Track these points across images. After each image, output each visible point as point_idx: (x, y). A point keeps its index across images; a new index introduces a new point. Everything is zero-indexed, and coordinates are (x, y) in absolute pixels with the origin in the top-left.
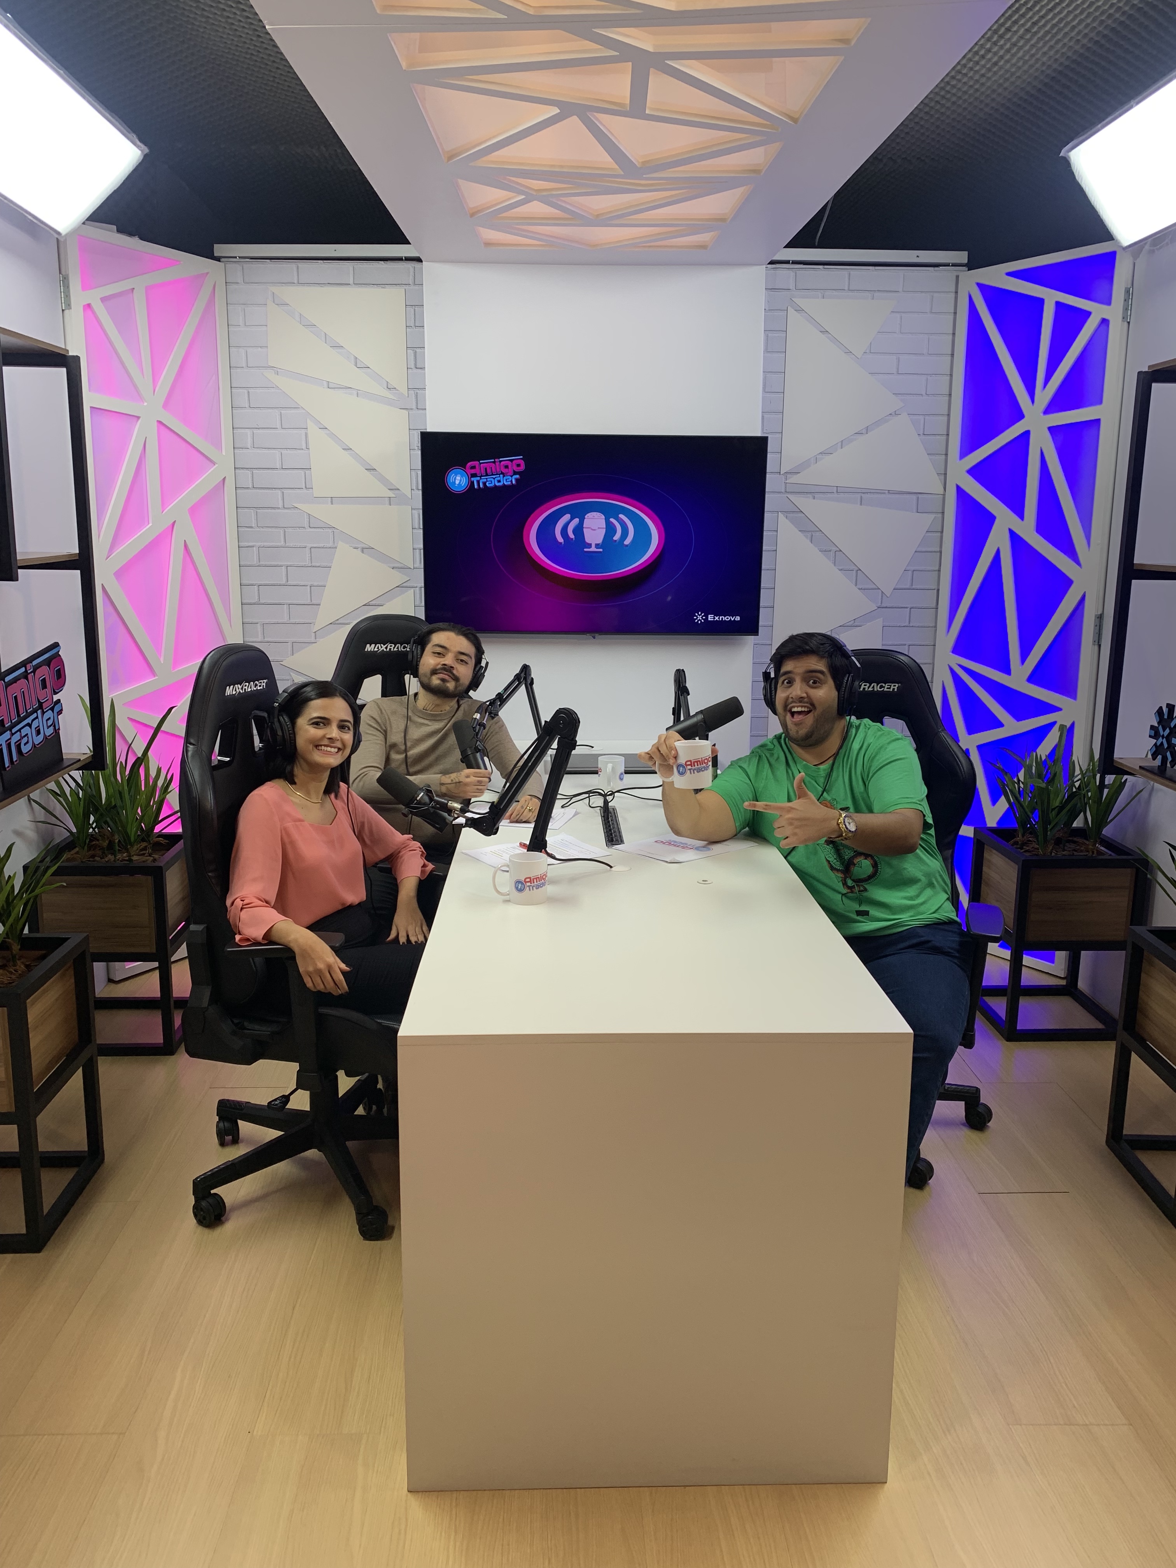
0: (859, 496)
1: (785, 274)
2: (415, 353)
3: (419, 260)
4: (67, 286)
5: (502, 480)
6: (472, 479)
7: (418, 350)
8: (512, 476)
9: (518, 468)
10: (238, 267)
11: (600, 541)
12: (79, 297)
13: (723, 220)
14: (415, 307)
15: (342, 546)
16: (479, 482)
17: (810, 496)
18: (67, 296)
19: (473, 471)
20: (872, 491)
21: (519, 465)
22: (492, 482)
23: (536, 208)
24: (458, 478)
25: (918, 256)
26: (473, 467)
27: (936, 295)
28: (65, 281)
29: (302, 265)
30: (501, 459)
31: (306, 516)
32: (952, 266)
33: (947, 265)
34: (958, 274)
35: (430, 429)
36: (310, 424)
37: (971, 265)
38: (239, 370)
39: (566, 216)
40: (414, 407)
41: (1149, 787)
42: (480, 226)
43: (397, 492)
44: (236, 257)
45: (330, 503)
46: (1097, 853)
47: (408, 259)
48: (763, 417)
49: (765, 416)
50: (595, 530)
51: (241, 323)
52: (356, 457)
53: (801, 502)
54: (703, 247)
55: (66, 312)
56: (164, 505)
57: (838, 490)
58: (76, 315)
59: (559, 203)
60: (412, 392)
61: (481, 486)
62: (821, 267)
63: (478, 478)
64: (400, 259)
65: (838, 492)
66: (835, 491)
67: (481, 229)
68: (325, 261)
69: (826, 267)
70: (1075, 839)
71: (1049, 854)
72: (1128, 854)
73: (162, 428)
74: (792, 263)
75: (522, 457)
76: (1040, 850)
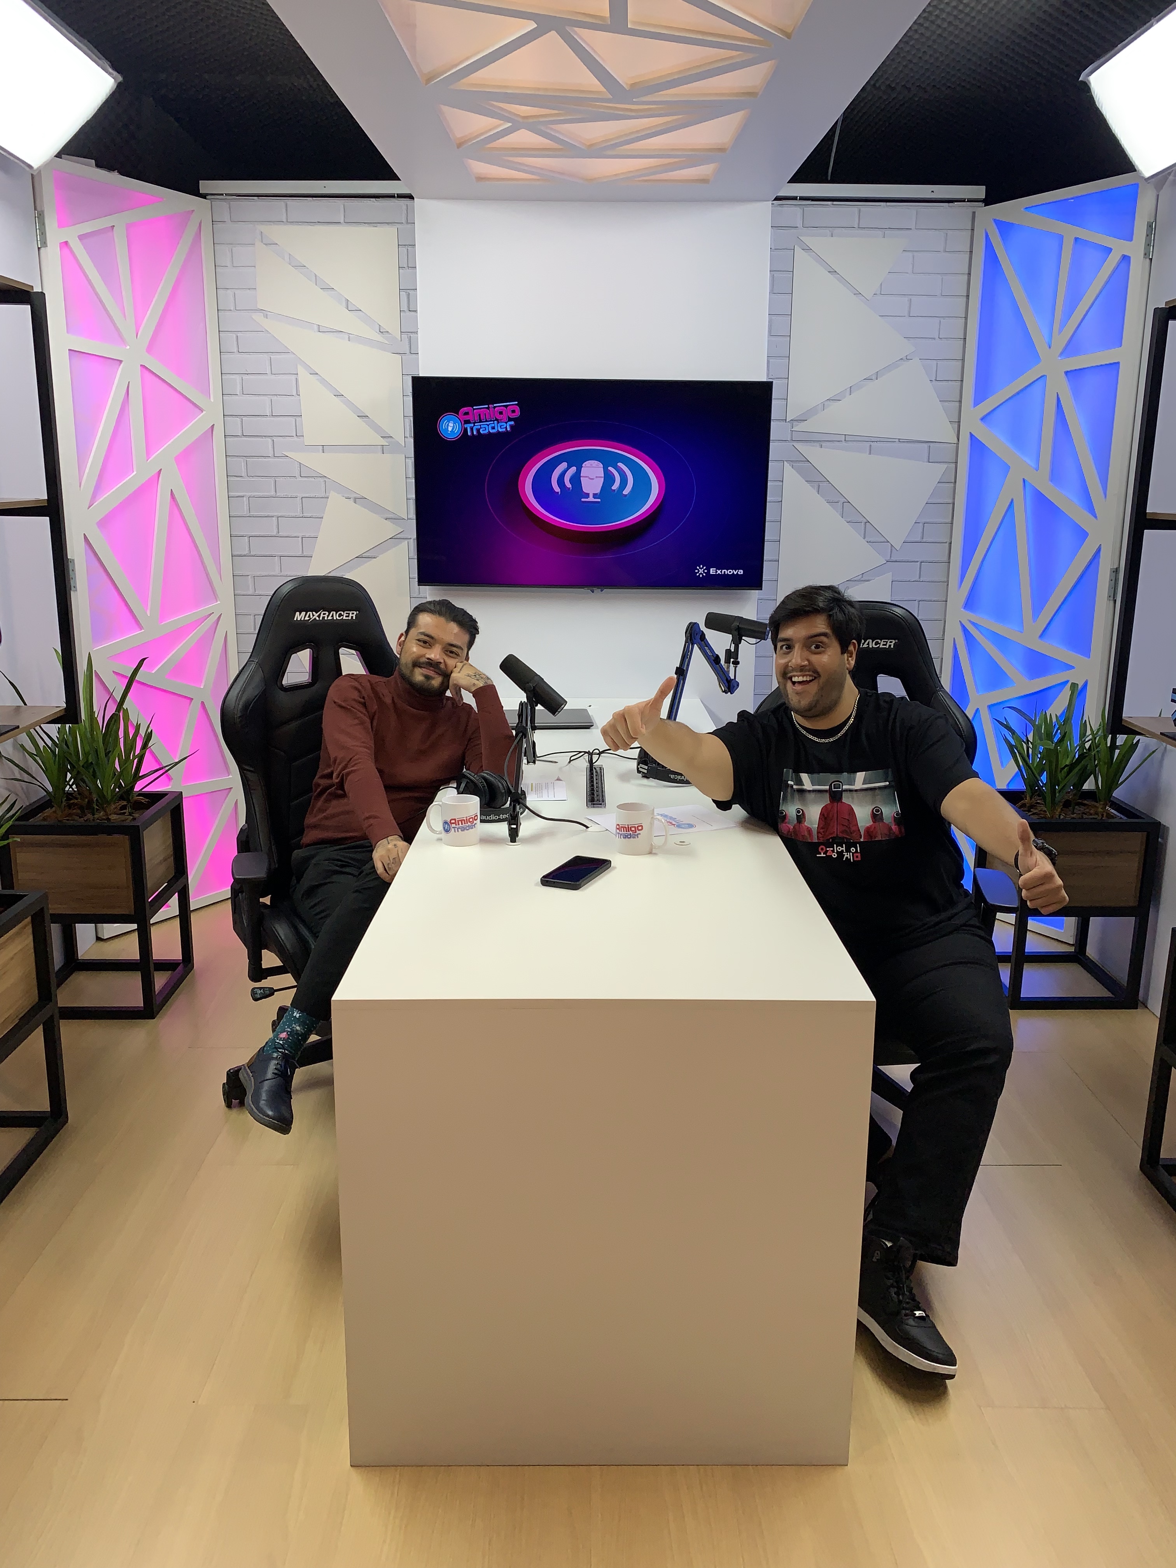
0: (868, 444)
1: (792, 211)
2: (409, 295)
3: (411, 197)
4: (42, 224)
5: (496, 427)
6: (466, 425)
7: (411, 292)
8: (506, 423)
9: (513, 414)
10: (224, 204)
11: (598, 491)
12: (55, 234)
13: (721, 150)
14: (407, 246)
15: (333, 495)
16: (472, 429)
17: (817, 444)
18: (43, 233)
19: (467, 418)
20: (882, 440)
21: (513, 411)
22: (487, 428)
23: (524, 137)
24: (451, 424)
25: (932, 191)
26: (466, 414)
27: (950, 232)
28: (40, 217)
29: (290, 202)
30: (495, 405)
31: (297, 465)
32: (968, 201)
33: (963, 201)
34: (974, 211)
35: (422, 374)
36: (301, 370)
37: (989, 201)
38: (228, 313)
39: (555, 145)
40: (408, 352)
41: (1162, 748)
42: (469, 159)
43: (389, 439)
44: (222, 195)
45: (321, 451)
46: (1107, 816)
47: (400, 196)
48: (768, 362)
49: (770, 360)
50: (593, 479)
51: (229, 264)
52: (349, 404)
53: (807, 450)
54: (704, 181)
55: (42, 250)
56: (148, 455)
57: (846, 438)
58: (52, 253)
59: (548, 131)
60: (404, 336)
61: (475, 433)
62: (829, 203)
63: (472, 425)
64: (392, 196)
65: (847, 440)
66: (843, 440)
67: (470, 161)
68: (314, 199)
69: (835, 203)
70: (1086, 802)
71: (1057, 817)
72: (1138, 817)
73: (147, 374)
74: (800, 199)
75: (517, 403)
76: (1047, 813)
